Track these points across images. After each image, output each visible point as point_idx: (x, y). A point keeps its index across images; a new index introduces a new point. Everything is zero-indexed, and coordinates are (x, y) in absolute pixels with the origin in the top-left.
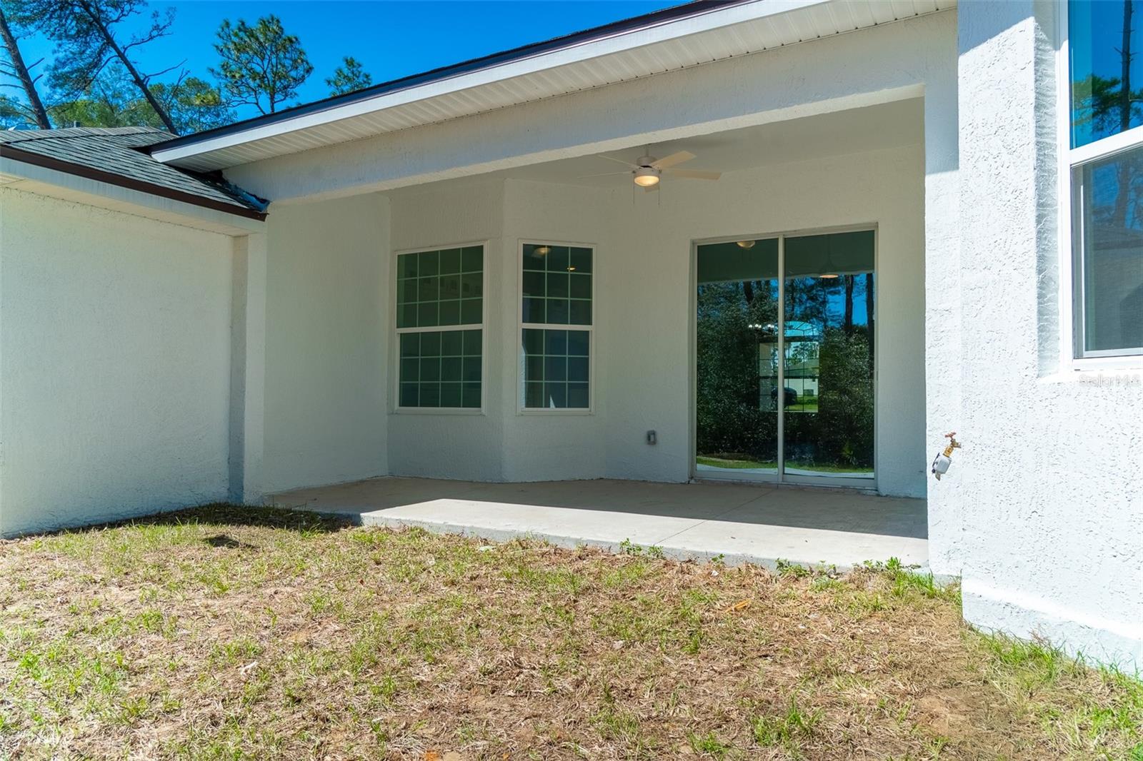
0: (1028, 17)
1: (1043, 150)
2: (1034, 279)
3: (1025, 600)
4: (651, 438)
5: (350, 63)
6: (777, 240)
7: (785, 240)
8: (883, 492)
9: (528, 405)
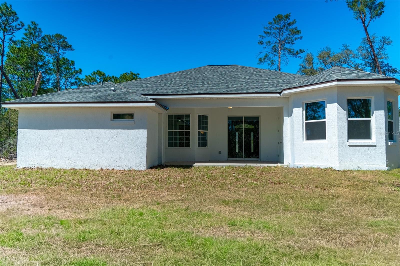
0: (301, 107)
1: (303, 120)
2: (302, 133)
3: (302, 163)
4: (220, 152)
5: (34, 23)
6: (243, 117)
7: (244, 117)
8: (262, 160)
9: (198, 146)
